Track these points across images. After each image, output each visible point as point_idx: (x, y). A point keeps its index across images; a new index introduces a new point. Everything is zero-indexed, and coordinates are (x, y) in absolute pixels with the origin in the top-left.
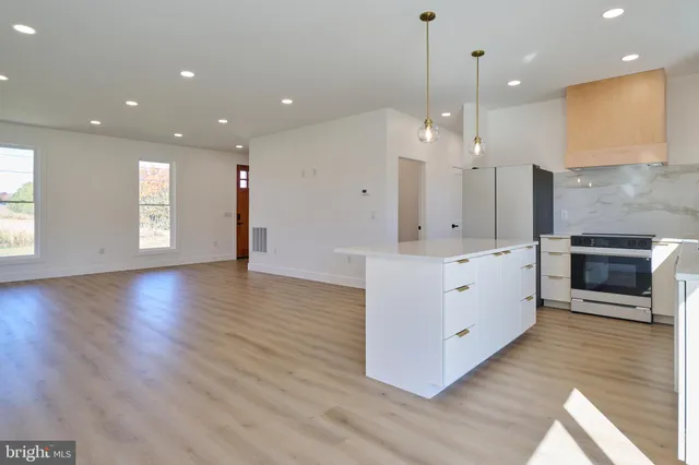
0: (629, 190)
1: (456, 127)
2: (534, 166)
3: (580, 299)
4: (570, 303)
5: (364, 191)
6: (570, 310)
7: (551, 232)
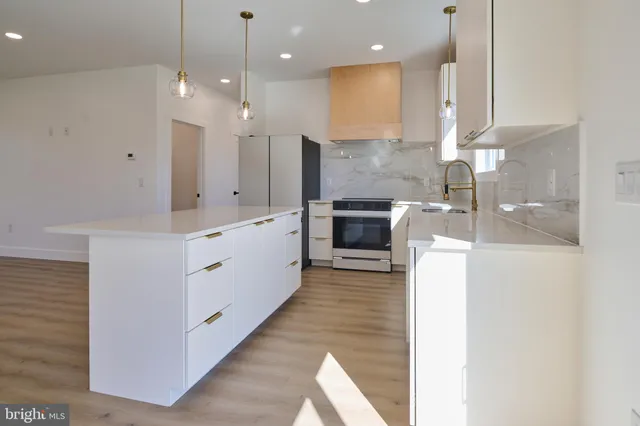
0: (376, 161)
1: (234, 95)
2: (303, 137)
3: (341, 257)
4: (331, 262)
5: (130, 155)
6: (331, 267)
7: (318, 198)
